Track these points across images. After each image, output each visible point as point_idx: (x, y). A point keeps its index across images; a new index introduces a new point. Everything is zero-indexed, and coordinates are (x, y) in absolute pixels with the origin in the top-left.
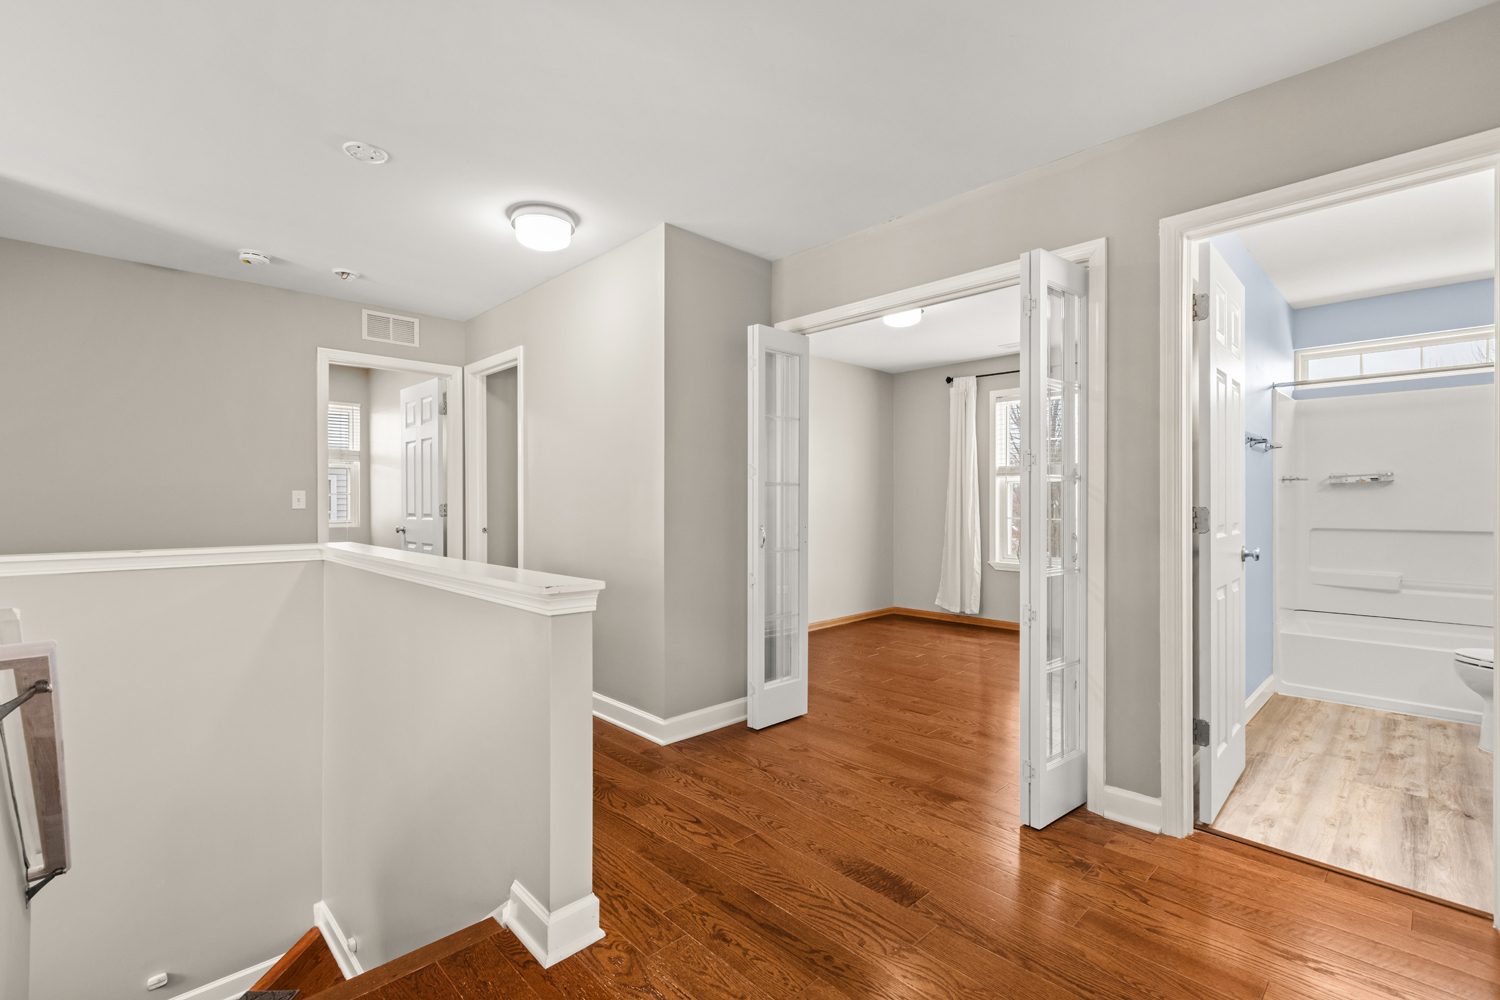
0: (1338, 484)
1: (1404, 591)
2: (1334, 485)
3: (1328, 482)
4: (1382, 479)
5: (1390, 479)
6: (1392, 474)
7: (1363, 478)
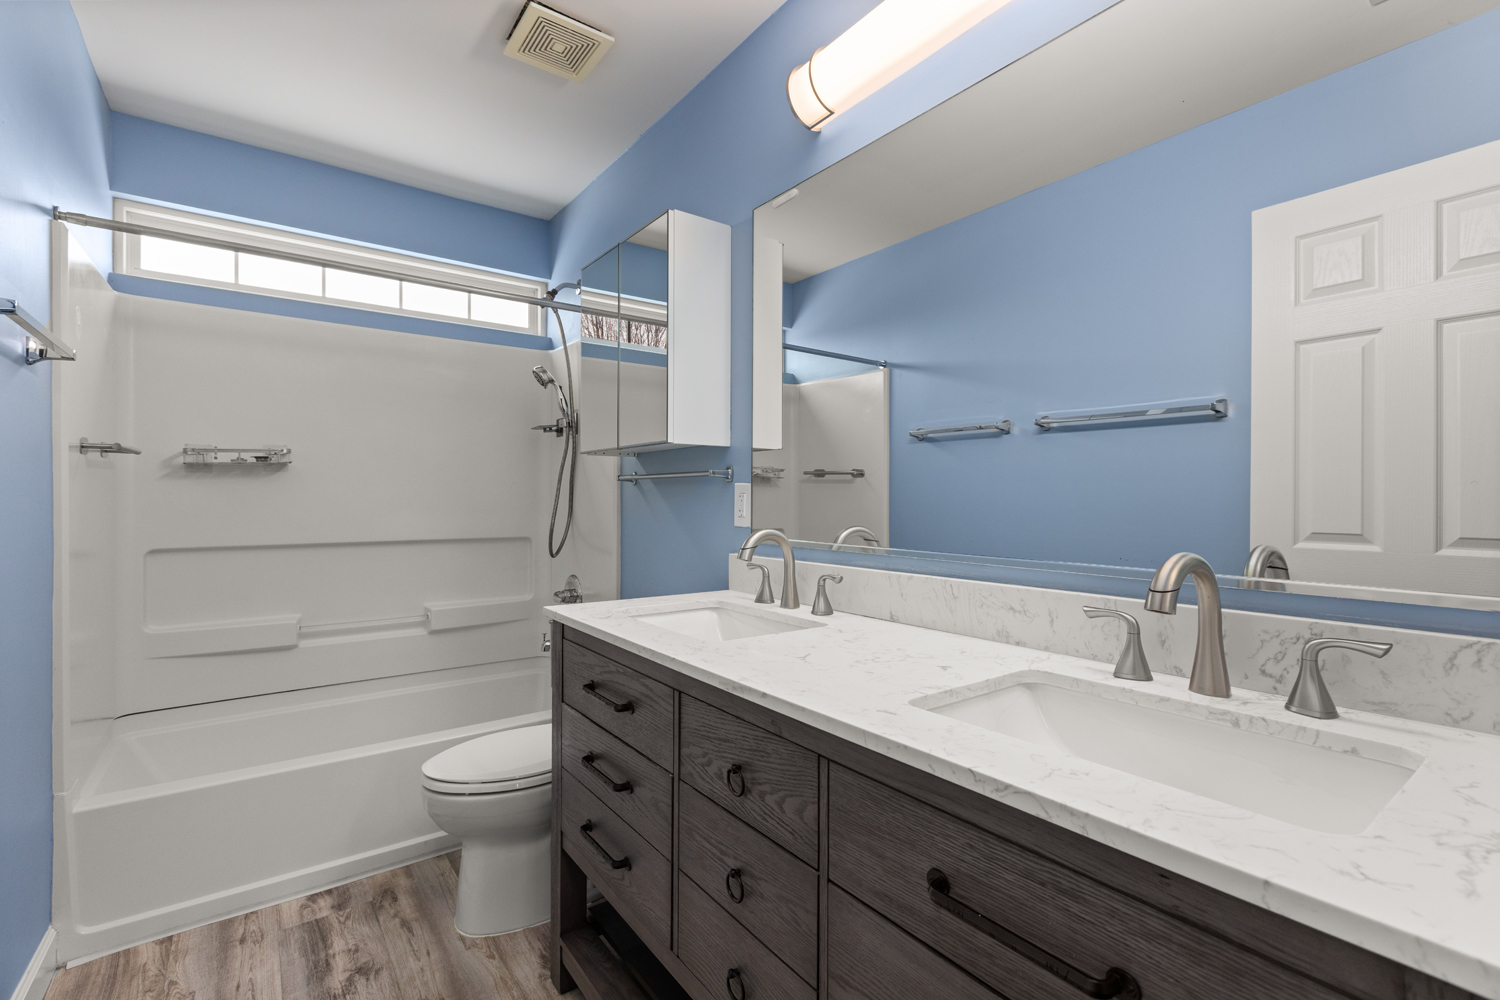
0: (198, 466)
1: (304, 644)
2: (191, 467)
3: (181, 460)
4: (274, 460)
5: (284, 460)
6: (289, 451)
7: (244, 455)
